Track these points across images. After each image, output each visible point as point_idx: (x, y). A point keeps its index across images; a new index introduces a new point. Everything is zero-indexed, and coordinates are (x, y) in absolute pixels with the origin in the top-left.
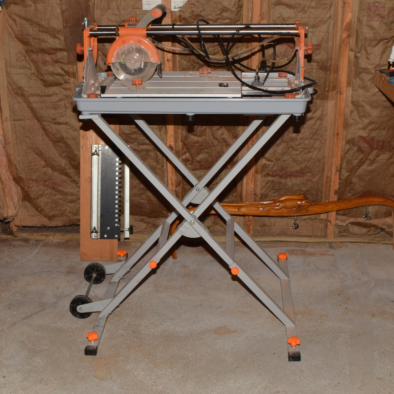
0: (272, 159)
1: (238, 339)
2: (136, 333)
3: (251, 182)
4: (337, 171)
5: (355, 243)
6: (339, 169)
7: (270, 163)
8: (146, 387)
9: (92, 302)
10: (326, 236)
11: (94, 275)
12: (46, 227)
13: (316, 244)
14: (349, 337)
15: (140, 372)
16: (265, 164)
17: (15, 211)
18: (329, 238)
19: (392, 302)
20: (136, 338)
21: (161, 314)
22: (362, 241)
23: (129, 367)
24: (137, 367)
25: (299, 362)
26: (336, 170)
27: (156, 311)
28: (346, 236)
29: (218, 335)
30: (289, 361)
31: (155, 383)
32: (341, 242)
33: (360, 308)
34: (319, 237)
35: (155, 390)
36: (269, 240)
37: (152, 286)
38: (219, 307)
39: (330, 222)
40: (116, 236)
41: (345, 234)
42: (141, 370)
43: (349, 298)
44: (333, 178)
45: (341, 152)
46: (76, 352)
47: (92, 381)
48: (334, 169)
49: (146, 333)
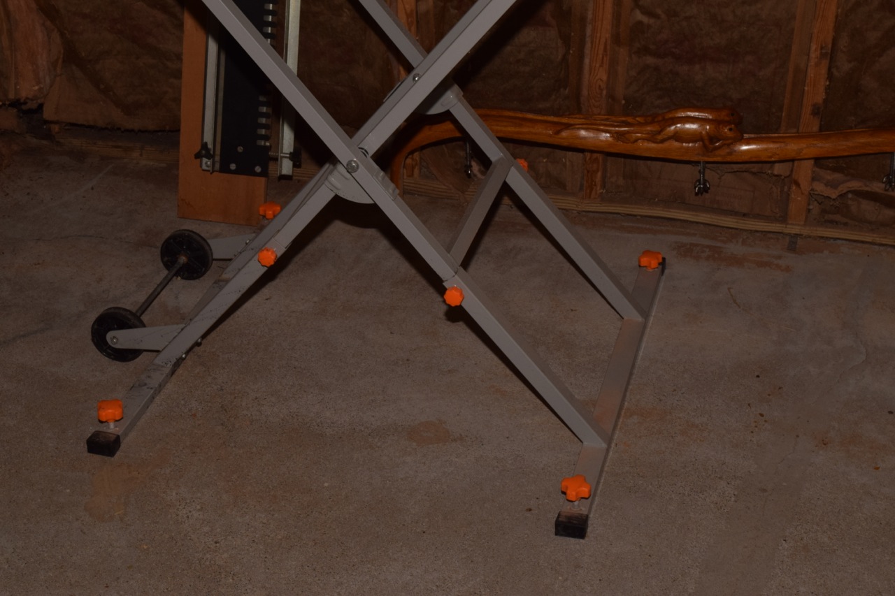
0: (659, 11)
1: (457, 460)
2: (226, 412)
3: (601, 66)
4: (823, 56)
5: (859, 245)
6: (829, 51)
7: (652, 21)
8: (191, 550)
9: (144, 326)
10: (783, 219)
11: (183, 259)
12: (119, 129)
13: (758, 234)
14: (736, 493)
15: (194, 512)
16: (640, 23)
17: (36, 88)
18: (792, 224)
19: (891, 412)
20: (222, 424)
21: (304, 372)
22: (878, 240)
23: (174, 494)
24: (192, 498)
25: (581, 540)
26: (819, 52)
27: (297, 363)
28: (837, 222)
29: (415, 444)
30: (556, 534)
31: (215, 545)
32: (822, 237)
33: (799, 418)
34: (768, 219)
35: (208, 563)
36: (641, 214)
37: (316, 299)
38: (449, 371)
39: (797, 184)
40: (258, 169)
41: (838, 217)
42: (199, 507)
43: (780, 388)
44: (811, 73)
45: (838, 8)
46: (71, 441)
47: (77, 520)
48: (816, 50)
49: (249, 415)
